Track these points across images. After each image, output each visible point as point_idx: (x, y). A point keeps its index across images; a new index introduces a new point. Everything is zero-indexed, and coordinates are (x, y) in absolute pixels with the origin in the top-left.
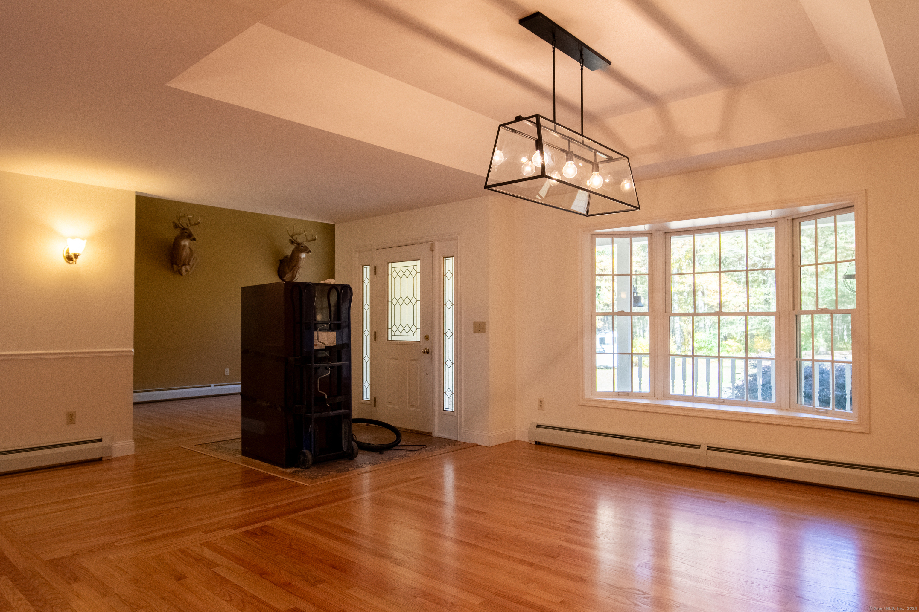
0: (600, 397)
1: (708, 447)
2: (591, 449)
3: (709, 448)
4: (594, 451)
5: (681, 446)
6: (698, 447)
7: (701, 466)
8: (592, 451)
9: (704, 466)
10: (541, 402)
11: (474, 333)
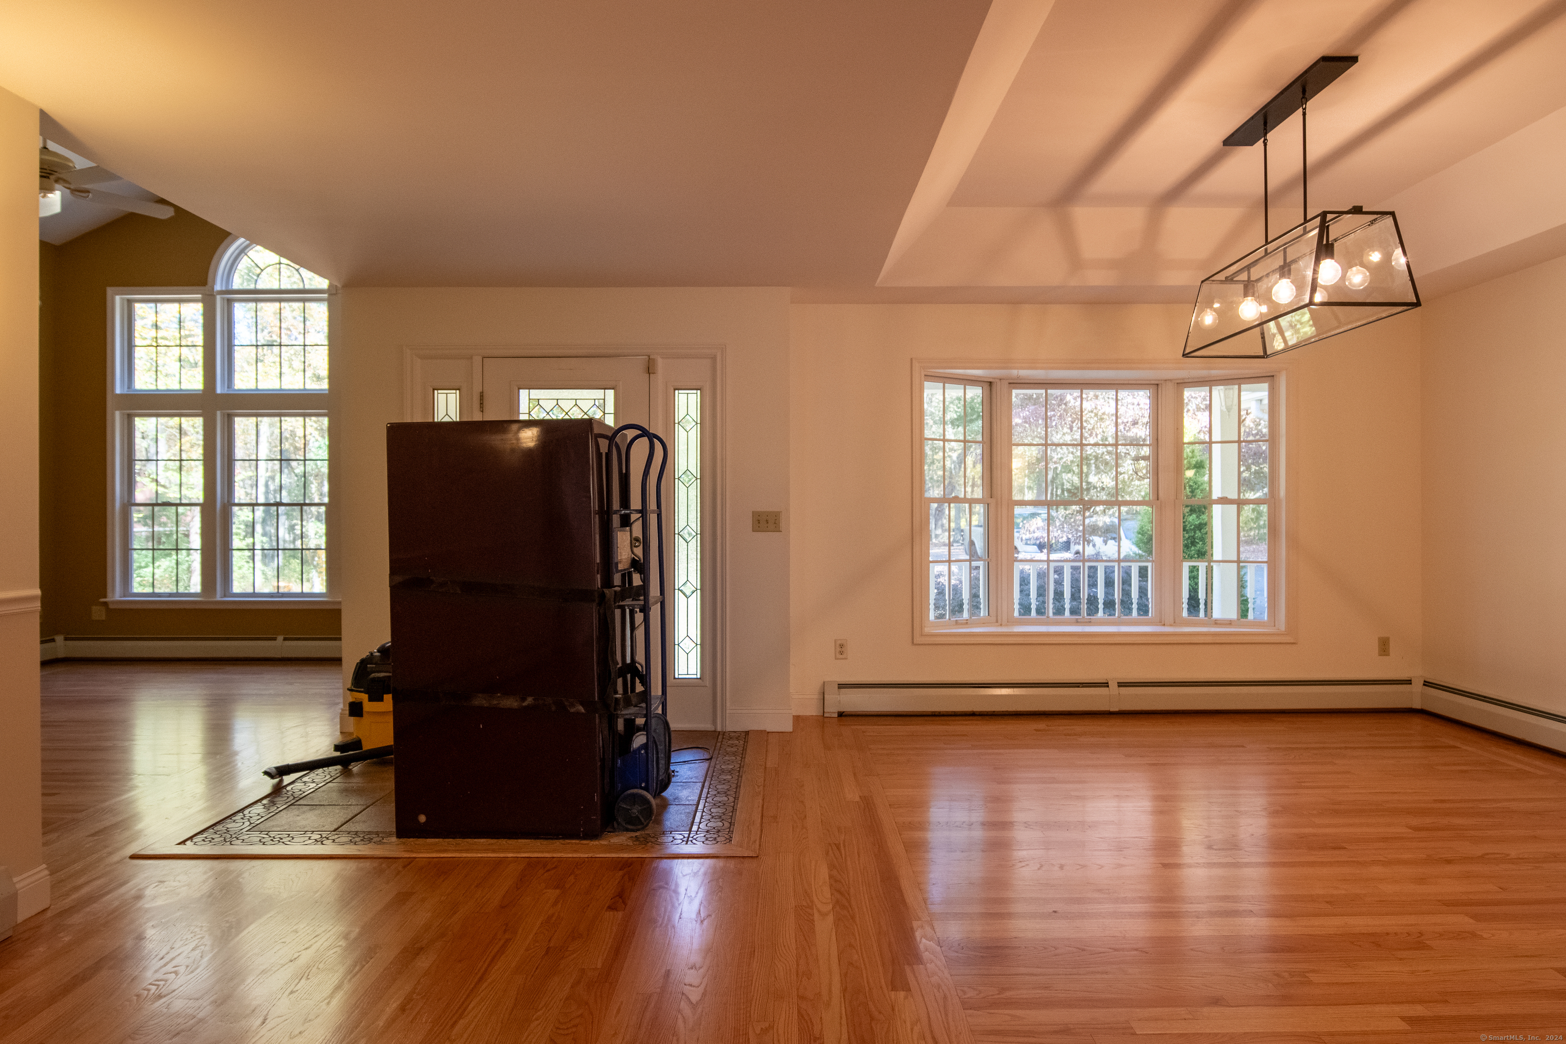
0: (940, 629)
1: (1118, 683)
2: (933, 710)
3: (1121, 685)
4: (940, 712)
5: (1083, 687)
6: (1106, 685)
7: (1112, 710)
8: (936, 714)
9: (1116, 709)
10: (841, 646)
11: (753, 531)
